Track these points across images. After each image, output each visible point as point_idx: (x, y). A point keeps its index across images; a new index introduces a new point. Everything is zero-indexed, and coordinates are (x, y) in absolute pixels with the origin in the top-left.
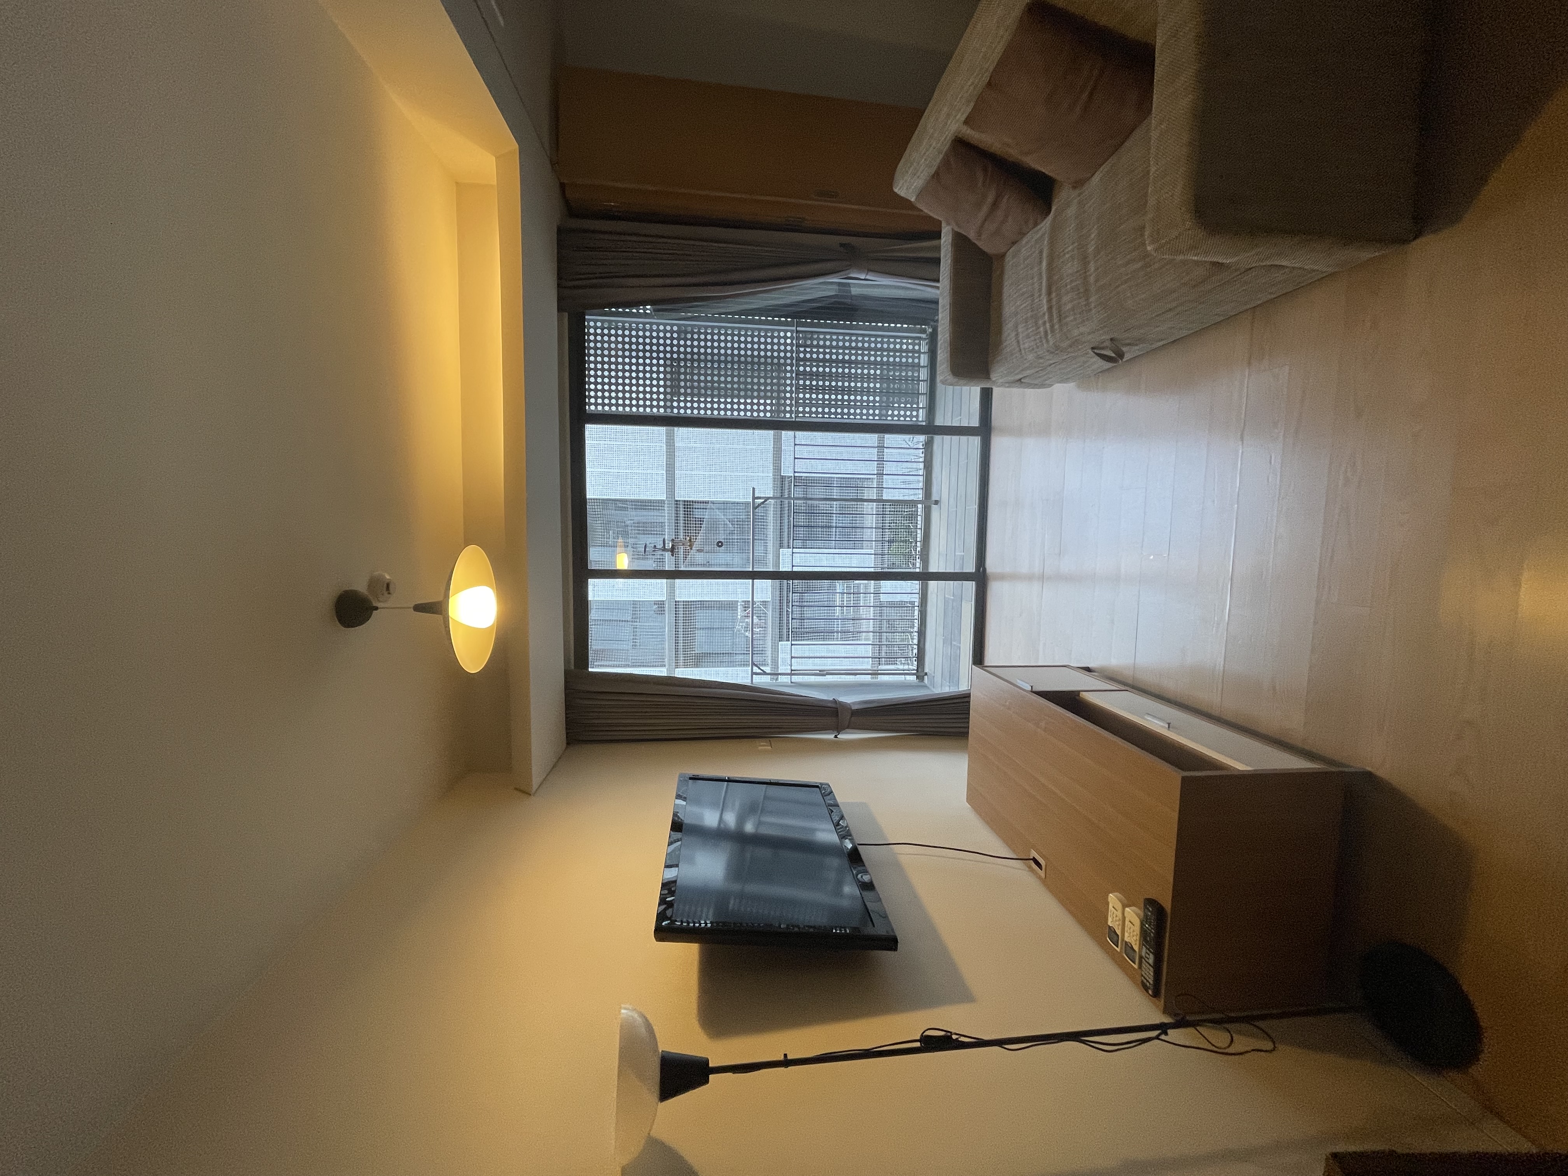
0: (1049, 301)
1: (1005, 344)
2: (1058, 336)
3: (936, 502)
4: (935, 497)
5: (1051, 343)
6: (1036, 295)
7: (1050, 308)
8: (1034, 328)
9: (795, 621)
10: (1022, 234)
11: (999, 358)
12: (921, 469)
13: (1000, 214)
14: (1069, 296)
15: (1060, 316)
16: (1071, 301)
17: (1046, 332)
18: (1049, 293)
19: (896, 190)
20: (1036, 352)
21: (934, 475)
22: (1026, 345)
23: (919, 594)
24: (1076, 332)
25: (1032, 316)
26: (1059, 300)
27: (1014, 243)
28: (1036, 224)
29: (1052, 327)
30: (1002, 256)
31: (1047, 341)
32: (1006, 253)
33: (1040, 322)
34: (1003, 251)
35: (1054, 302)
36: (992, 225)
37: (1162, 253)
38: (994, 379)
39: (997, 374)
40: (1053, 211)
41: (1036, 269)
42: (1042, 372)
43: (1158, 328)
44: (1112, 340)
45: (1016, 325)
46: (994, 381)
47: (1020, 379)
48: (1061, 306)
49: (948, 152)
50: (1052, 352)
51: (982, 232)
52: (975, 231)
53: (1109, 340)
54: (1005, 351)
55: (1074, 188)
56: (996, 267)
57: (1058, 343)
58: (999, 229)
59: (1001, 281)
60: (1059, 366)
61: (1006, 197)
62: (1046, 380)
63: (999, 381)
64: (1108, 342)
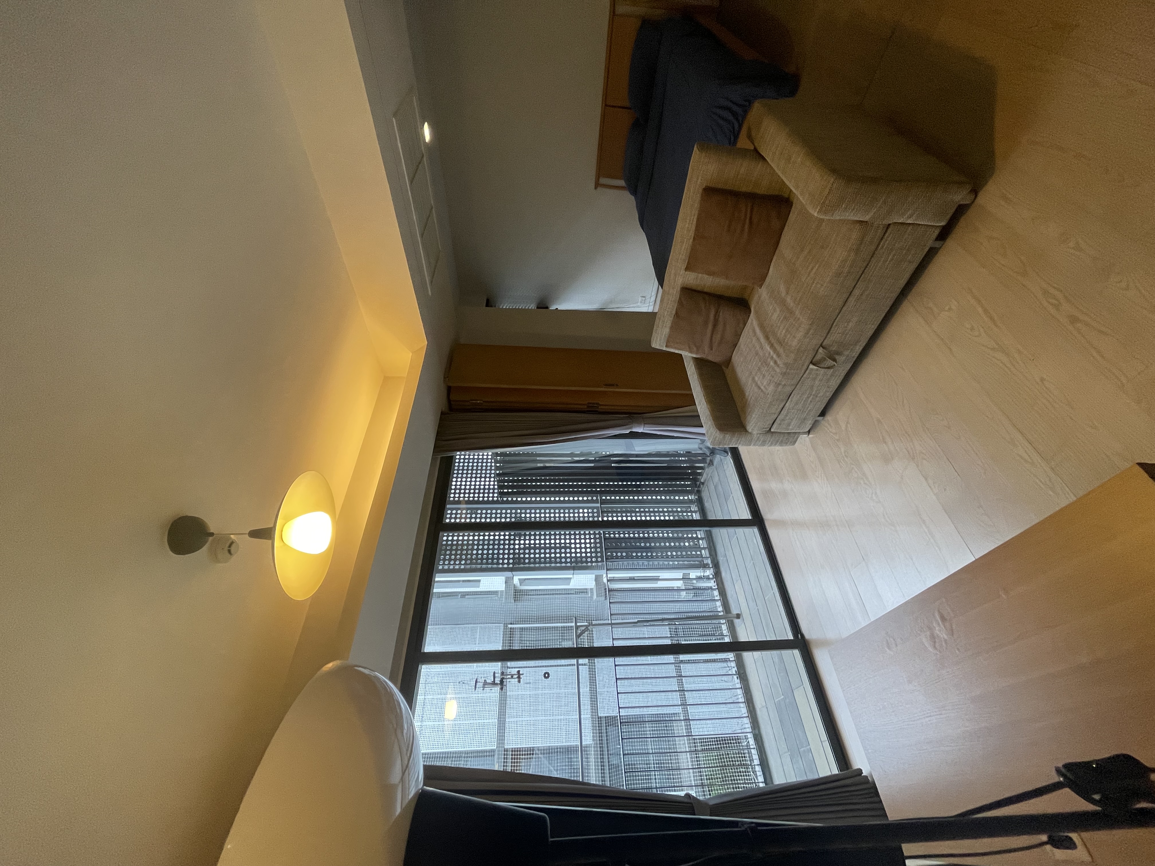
0: (770, 343)
1: (750, 398)
2: (785, 356)
3: (738, 616)
4: (735, 611)
5: (782, 366)
6: (759, 351)
7: (772, 346)
8: (766, 368)
9: (627, 756)
10: (738, 336)
11: (750, 410)
13: (720, 326)
14: (782, 327)
15: (781, 343)
16: (784, 328)
17: (776, 363)
18: (768, 340)
19: (653, 346)
20: (774, 381)
22: (765, 383)
23: (748, 717)
24: (795, 342)
25: (762, 364)
26: (776, 336)
27: (735, 345)
28: (745, 323)
29: (778, 355)
30: (728, 362)
31: (778, 366)
32: (731, 357)
33: (769, 360)
34: (729, 356)
35: (773, 340)
36: (717, 337)
37: (825, 213)
38: (750, 431)
39: (751, 424)
40: (752, 310)
41: (754, 339)
42: (784, 412)
43: (851, 324)
44: (823, 348)
45: (753, 379)
46: (750, 433)
47: (770, 426)
48: (778, 338)
49: (680, 298)
50: (785, 373)
51: (712, 349)
52: (707, 349)
53: (821, 348)
54: (751, 402)
55: (761, 286)
56: (727, 372)
57: (786, 361)
58: (722, 337)
59: (734, 372)
60: (794, 398)
61: (721, 312)
62: (789, 425)
63: (755, 432)
64: (821, 350)
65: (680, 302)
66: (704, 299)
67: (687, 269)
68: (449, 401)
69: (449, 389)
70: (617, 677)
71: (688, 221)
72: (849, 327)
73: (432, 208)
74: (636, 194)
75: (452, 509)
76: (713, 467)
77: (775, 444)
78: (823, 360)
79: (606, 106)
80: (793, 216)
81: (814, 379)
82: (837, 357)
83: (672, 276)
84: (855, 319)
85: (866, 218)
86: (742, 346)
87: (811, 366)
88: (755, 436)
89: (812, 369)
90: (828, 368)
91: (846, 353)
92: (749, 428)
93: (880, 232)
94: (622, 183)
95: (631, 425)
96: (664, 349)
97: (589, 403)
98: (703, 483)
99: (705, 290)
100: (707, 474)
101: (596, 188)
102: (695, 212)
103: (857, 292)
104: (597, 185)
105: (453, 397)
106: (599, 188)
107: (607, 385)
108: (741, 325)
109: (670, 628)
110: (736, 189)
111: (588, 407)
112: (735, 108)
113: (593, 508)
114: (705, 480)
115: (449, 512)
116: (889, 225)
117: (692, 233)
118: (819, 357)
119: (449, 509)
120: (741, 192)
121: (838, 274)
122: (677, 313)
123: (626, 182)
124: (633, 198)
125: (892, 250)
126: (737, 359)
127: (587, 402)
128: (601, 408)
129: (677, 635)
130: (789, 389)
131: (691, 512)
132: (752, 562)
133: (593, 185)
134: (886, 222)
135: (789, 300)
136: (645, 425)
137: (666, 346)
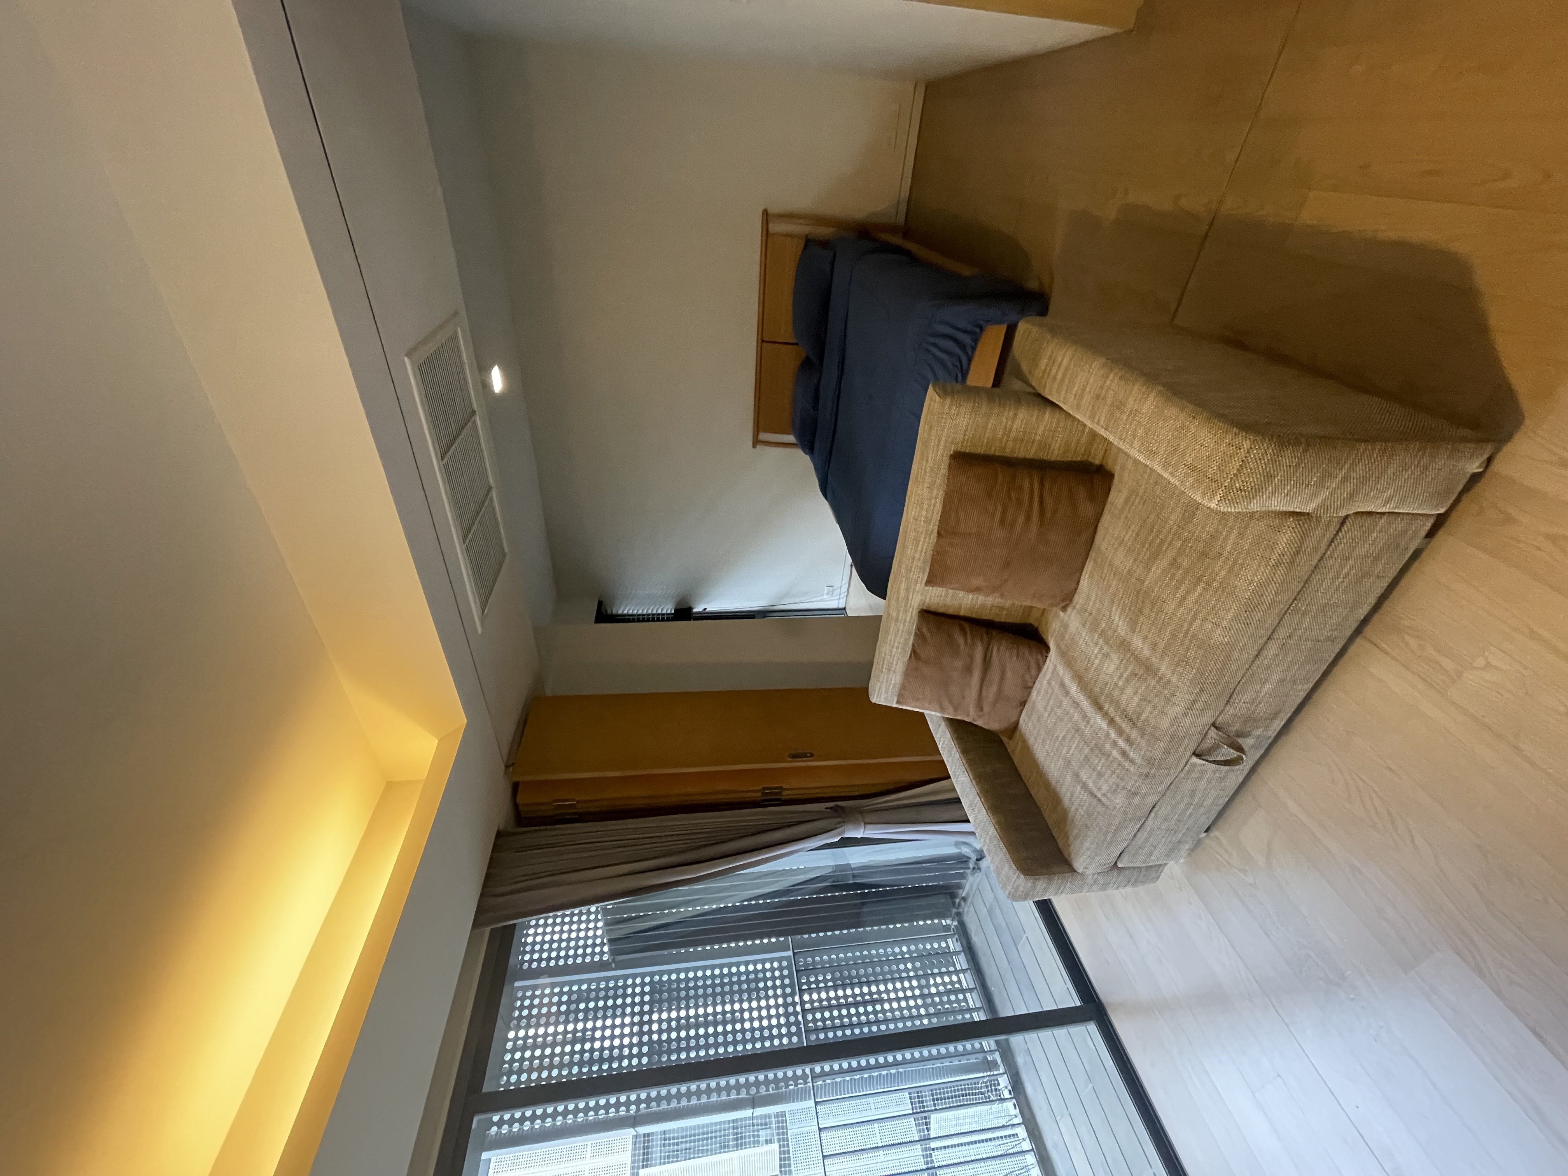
0: (1105, 715)
1: (1073, 809)
2: (1143, 743)
5: (1139, 761)
6: (1082, 725)
7: (1111, 722)
8: (1103, 761)
10: (1028, 689)
11: (1075, 832)
12: (1024, 1140)
13: (995, 673)
14: (1129, 691)
15: (1131, 720)
16: (1136, 693)
17: (1124, 753)
18: (1099, 708)
19: (874, 702)
20: (1124, 788)
21: (1049, 1144)
22: (1105, 788)
24: (1165, 723)
25: (1092, 750)
26: (1117, 704)
27: (1023, 704)
28: (1039, 669)
29: (1128, 740)
30: (1014, 729)
31: (1132, 762)
32: (1017, 723)
33: (1108, 746)
34: (1013, 719)
35: (1112, 711)
36: (991, 691)
37: (1233, 502)
38: (1080, 870)
39: (1082, 859)
40: (1052, 645)
41: (1066, 703)
42: (1142, 836)
43: (1268, 686)
44: (1217, 728)
45: (1076, 775)
46: (1082, 874)
47: (1115, 859)
48: (1125, 710)
49: (918, 628)
50: (1147, 776)
51: (982, 710)
52: (972, 710)
53: (1212, 728)
54: (1078, 817)
55: (1064, 609)
56: (1010, 745)
57: (1148, 754)
58: (1000, 690)
59: (1027, 750)
60: (1163, 810)
61: (995, 649)
62: (1151, 854)
63: (1090, 871)
64: (1213, 733)
65: (919, 635)
66: (963, 630)
67: (929, 582)
68: (516, 806)
69: (515, 787)
70: (821, 1126)
71: (925, 506)
72: (1265, 690)
73: (490, 489)
74: (813, 454)
75: (525, 989)
76: (980, 874)
77: (1125, 886)
78: (1216, 747)
79: (762, 341)
80: (1117, 497)
81: (1199, 779)
82: (1241, 741)
83: (902, 593)
84: (1276, 677)
85: (1309, 508)
86: (1040, 706)
87: (1195, 760)
88: (1090, 877)
89: (1195, 765)
90: (1226, 763)
91: (1258, 732)
92: (1079, 864)
93: (1332, 530)
94: (791, 438)
95: (842, 828)
96: (894, 705)
97: (764, 789)
98: (964, 899)
99: (962, 613)
100: (971, 883)
101: (754, 446)
102: (939, 494)
103: (1282, 633)
104: (756, 442)
105: (520, 800)
106: (758, 447)
107: (794, 756)
108: (1034, 672)
109: (910, 1094)
110: (1007, 453)
111: (764, 794)
112: (961, 336)
113: (780, 960)
114: (968, 894)
115: (520, 994)
116: (1347, 517)
117: (934, 527)
118: (1209, 743)
119: (520, 988)
120: (1017, 458)
121: (1250, 607)
122: (914, 651)
123: (796, 437)
124: (808, 457)
125: (1348, 559)
126: (1028, 725)
127: (760, 788)
128: (786, 795)
129: (923, 1107)
130: (1151, 800)
131: (957, 972)
132: (1090, 1086)
133: (750, 443)
134: (1343, 513)
135: (1137, 642)
136: (868, 826)
137: (898, 702)
